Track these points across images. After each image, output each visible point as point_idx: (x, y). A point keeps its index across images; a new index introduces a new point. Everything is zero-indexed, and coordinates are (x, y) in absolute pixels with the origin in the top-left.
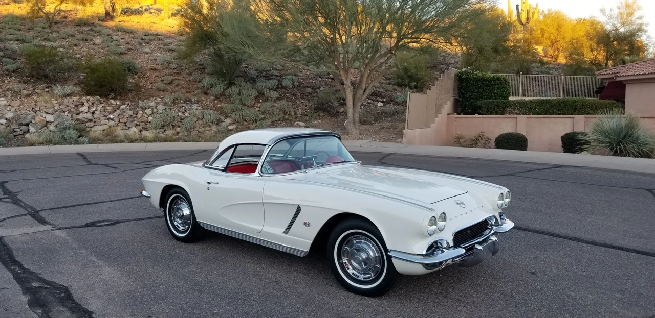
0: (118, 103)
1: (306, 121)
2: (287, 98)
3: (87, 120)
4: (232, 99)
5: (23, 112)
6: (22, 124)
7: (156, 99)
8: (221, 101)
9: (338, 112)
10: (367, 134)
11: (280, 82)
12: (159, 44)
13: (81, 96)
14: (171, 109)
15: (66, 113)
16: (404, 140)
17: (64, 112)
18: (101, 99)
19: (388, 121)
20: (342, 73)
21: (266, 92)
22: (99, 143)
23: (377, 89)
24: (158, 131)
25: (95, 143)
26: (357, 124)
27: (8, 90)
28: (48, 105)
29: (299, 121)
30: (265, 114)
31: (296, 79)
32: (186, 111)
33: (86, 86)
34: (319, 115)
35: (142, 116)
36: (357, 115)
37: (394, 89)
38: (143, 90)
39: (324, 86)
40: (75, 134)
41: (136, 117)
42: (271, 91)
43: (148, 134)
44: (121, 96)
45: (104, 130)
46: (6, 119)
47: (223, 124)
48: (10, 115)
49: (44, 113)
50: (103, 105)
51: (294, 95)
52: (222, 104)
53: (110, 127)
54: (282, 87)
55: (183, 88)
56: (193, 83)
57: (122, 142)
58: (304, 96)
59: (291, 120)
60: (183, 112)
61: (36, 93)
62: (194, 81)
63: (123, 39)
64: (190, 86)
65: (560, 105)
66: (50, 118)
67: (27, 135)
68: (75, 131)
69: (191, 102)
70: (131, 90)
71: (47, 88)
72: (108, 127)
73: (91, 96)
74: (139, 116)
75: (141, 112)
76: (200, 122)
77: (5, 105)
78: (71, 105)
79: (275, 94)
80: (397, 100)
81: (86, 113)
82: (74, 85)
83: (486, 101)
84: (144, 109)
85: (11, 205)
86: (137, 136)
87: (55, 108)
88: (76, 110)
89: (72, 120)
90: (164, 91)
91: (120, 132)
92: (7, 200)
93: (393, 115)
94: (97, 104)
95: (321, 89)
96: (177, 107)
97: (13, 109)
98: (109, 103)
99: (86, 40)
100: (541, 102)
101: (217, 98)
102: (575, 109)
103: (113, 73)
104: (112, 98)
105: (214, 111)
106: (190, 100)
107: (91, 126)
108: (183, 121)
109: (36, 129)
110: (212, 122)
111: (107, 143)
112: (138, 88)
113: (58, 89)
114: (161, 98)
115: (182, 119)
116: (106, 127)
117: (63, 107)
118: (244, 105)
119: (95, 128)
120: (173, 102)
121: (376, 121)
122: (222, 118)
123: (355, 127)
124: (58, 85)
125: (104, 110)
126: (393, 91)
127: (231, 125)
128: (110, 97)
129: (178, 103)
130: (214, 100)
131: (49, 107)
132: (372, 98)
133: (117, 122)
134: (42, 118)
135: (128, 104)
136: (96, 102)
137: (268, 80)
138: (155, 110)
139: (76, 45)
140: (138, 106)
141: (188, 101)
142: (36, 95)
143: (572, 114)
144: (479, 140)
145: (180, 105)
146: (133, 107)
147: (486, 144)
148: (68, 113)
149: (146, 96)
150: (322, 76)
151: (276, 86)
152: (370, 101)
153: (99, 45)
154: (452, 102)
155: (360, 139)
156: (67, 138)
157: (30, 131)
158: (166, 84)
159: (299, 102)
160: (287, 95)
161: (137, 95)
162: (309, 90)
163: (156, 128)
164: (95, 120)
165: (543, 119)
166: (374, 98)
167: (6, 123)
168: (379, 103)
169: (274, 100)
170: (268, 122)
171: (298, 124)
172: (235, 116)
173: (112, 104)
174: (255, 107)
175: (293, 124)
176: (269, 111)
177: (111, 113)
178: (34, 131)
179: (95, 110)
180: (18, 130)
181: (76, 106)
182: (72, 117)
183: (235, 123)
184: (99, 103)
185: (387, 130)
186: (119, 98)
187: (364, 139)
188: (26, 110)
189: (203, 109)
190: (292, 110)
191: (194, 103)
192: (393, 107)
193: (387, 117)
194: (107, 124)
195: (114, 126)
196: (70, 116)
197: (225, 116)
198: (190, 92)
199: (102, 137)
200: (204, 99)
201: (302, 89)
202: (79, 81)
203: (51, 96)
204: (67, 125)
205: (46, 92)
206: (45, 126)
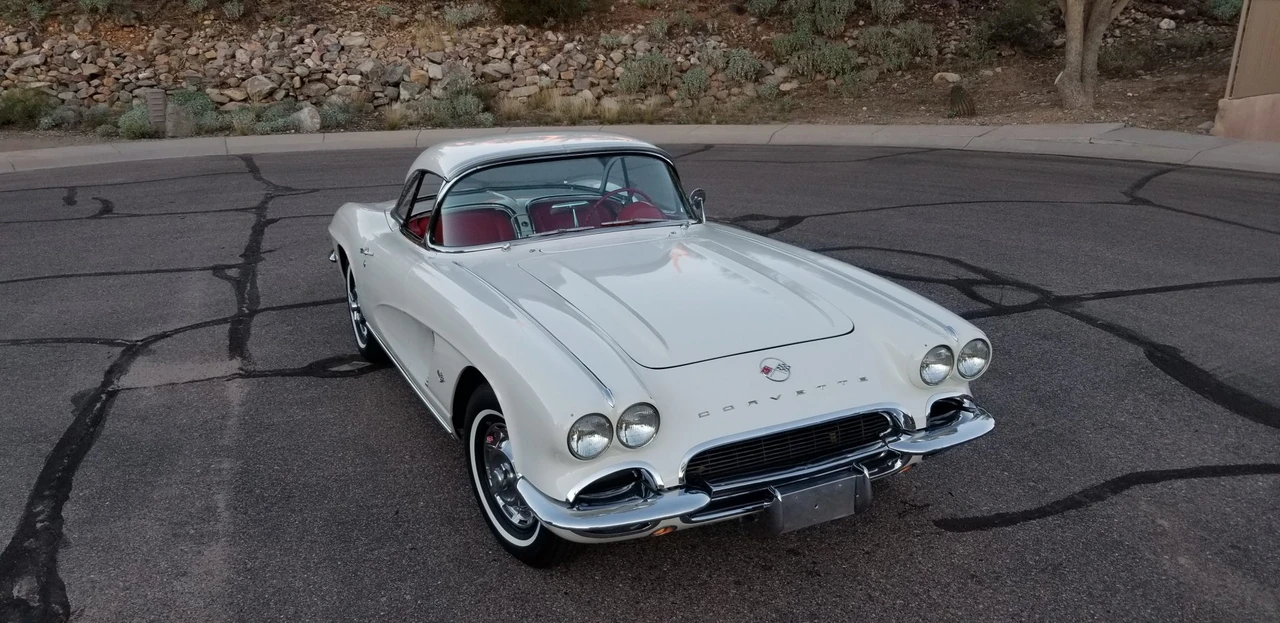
0: (561, 38)
1: (965, 69)
2: (926, 13)
3: (500, 76)
4: (794, 21)
5: (391, 59)
6: (386, 84)
7: (635, 28)
8: (770, 28)
9: (1050, 46)
10: (1116, 107)
13: (493, 24)
14: (661, 49)
15: (465, 61)
16: (1218, 126)
17: (462, 59)
18: (530, 30)
19: (1180, 70)
24: (632, 98)
25: (508, 126)
26: (1092, 81)
27: (368, 16)
28: (435, 45)
29: (947, 70)
30: (866, 54)
32: (692, 52)
33: (503, 3)
34: (1000, 54)
35: (604, 65)
36: (1092, 58)
38: (612, 8)
40: (470, 102)
41: (592, 67)
43: (610, 105)
44: (567, 23)
45: (529, 96)
46: (361, 74)
47: (770, 80)
48: (367, 66)
49: (426, 61)
50: (532, 43)
51: (944, 6)
52: (772, 34)
53: (542, 89)
57: (555, 122)
59: (927, 68)
60: (686, 56)
61: (416, 20)
66: (435, 71)
67: (396, 106)
68: (476, 99)
69: (706, 32)
70: (587, 10)
71: (436, 9)
72: (538, 90)
73: (512, 25)
74: (598, 65)
75: (602, 57)
76: (720, 76)
77: (361, 47)
78: (475, 45)
80: (1217, 12)
81: (501, 60)
82: (483, 3)
84: (609, 50)
85: (227, 287)
86: (588, 110)
87: (447, 51)
88: (483, 54)
89: (474, 75)
90: (653, 8)
91: (557, 100)
92: (233, 272)
93: (1200, 52)
96: (676, 43)
97: (374, 54)
98: (544, 38)
101: (762, 20)
104: (550, 29)
105: (754, 49)
106: (704, 28)
107: (508, 87)
108: (684, 76)
109: (411, 94)
110: (746, 76)
111: (529, 124)
112: (602, 4)
113: (452, 14)
114: (646, 25)
115: (682, 71)
116: (534, 90)
117: (460, 48)
118: (820, 33)
119: (515, 92)
120: (669, 33)
121: (1150, 67)
122: (769, 66)
123: (1084, 87)
124: (452, 3)
125: (534, 53)
127: (787, 81)
128: (546, 25)
129: (678, 34)
130: (756, 25)
131: (437, 48)
132: (1147, 6)
133: (555, 78)
134: (422, 72)
135: (580, 40)
136: (520, 38)
138: (630, 51)
140: (596, 43)
141: (699, 29)
142: (416, 24)
145: (682, 40)
146: (588, 47)
148: (468, 61)
149: (616, 21)
152: (1139, 16)
155: (1093, 120)
156: (459, 115)
157: (401, 97)
159: (952, 24)
160: (927, 6)
161: (598, 20)
163: (629, 91)
164: (516, 75)
166: (1151, 8)
167: (360, 82)
168: (1166, 20)
169: (894, 20)
170: (871, 74)
171: (942, 78)
172: (799, 61)
173: (549, 40)
174: (846, 39)
175: (932, 78)
176: (877, 46)
177: (545, 60)
178: (407, 97)
179: (517, 55)
180: (380, 95)
181: (484, 45)
182: (474, 70)
183: (796, 77)
184: (525, 39)
185: (1175, 94)
186: (563, 27)
187: (1105, 122)
188: (396, 55)
189: (729, 46)
190: (932, 43)
191: (711, 35)
192: (1204, 28)
193: (1181, 58)
194: (536, 84)
195: (548, 88)
196: (471, 68)
197: (775, 61)
198: (706, 9)
199: (523, 112)
200: (734, 25)
203: (441, 27)
204: (463, 86)
205: (433, 17)
206: (426, 87)
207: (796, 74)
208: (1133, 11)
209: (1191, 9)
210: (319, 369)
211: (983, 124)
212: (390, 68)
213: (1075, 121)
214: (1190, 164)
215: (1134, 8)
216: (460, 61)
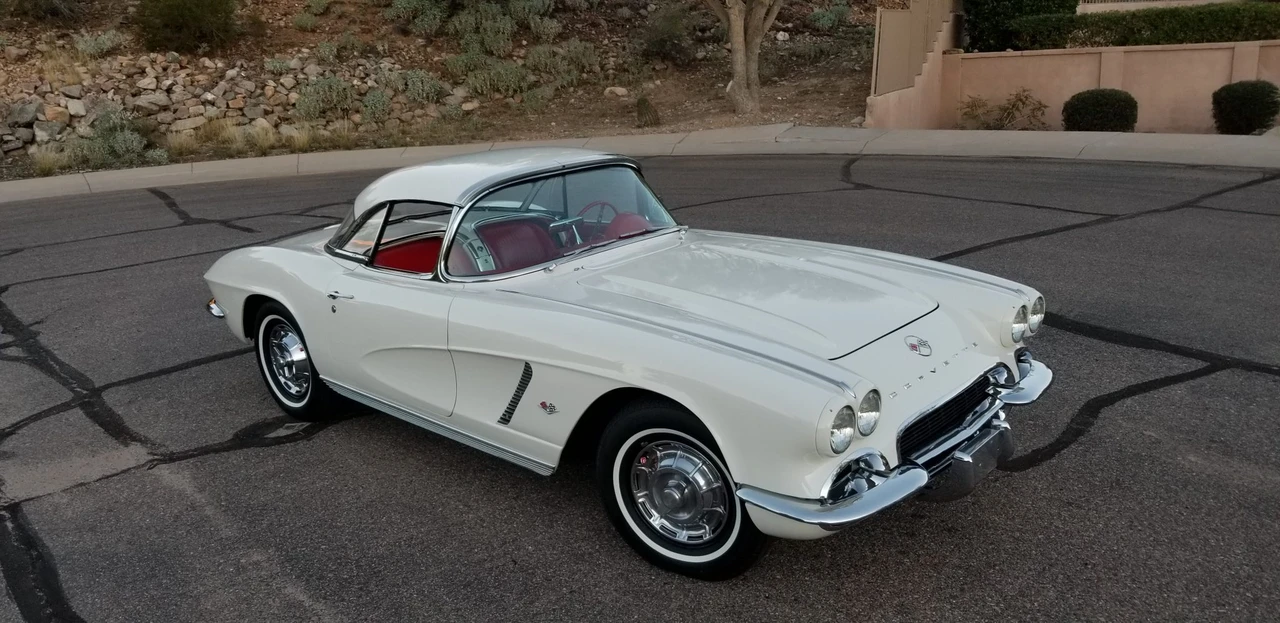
0: (220, 65)
1: (629, 83)
2: (579, 33)
3: (158, 108)
4: (462, 42)
5: (16, 97)
6: (16, 125)
7: (299, 51)
8: (439, 49)
9: (695, 59)
10: (776, 109)
13: (136, 53)
14: (334, 72)
15: (110, 94)
16: (869, 119)
17: (105, 92)
18: (182, 58)
19: (809, 76)
21: (534, 21)
22: (193, 160)
24: (313, 125)
25: (185, 161)
26: (754, 88)
28: (68, 78)
29: (613, 85)
30: (537, 72)
32: (367, 75)
33: (144, 29)
34: (654, 69)
35: (276, 91)
36: (754, 66)
38: (269, 31)
39: (655, 1)
40: (135, 141)
41: (263, 94)
42: (546, 19)
43: (294, 132)
44: (223, 48)
45: (195, 129)
47: (450, 100)
49: (62, 96)
50: (188, 71)
51: (594, 25)
52: (443, 54)
53: (210, 120)
54: (566, 9)
55: (353, 22)
56: (374, 10)
57: (240, 154)
58: (615, 26)
59: (595, 84)
60: (362, 79)
61: (39, 51)
62: (374, 5)
64: (369, 17)
65: (1201, 20)
66: (76, 107)
67: (33, 149)
68: (136, 135)
69: (377, 54)
70: (242, 35)
71: (59, 38)
72: (206, 121)
73: (158, 52)
74: (269, 91)
75: (272, 83)
76: (401, 98)
78: (118, 76)
79: (553, 26)
80: (818, 24)
81: (154, 90)
82: (118, 29)
83: (1030, 18)
84: (277, 75)
85: (26, 369)
86: (272, 138)
87: (85, 84)
88: (131, 86)
89: (125, 109)
90: (313, 31)
91: (232, 131)
92: (13, 351)
93: (817, 59)
94: (174, 71)
95: (649, 9)
96: (348, 66)
98: (201, 66)
100: (1157, 15)
101: (429, 41)
102: (1238, 29)
104: (205, 55)
105: (429, 70)
106: (373, 50)
107: (169, 119)
108: (365, 99)
109: (50, 135)
110: (428, 97)
111: (210, 158)
112: (257, 27)
113: (85, 41)
114: (311, 48)
115: (360, 94)
116: (200, 121)
117: (100, 80)
118: (491, 53)
119: (179, 125)
120: (338, 56)
121: (782, 74)
122: (447, 86)
123: (751, 94)
124: (83, 31)
125: (192, 82)
126: (805, 4)
127: (468, 101)
128: (200, 51)
129: (348, 57)
130: (425, 46)
131: (72, 81)
133: (224, 108)
134: (60, 109)
135: (242, 66)
136: (173, 66)
138: (301, 76)
140: (262, 68)
141: (369, 51)
142: (39, 55)
143: (1229, 40)
144: (1018, 109)
145: (354, 63)
146: (253, 72)
147: (1034, 117)
148: (115, 94)
149: (277, 45)
151: (552, 7)
154: (950, 23)
155: (766, 122)
156: (121, 152)
157: (38, 139)
158: (316, 15)
159: (606, 42)
160: (579, 26)
161: (257, 44)
162: (626, 12)
163: (309, 117)
164: (176, 106)
165: (1161, 55)
168: (782, 33)
169: (554, 39)
170: (548, 91)
171: (612, 92)
172: (475, 80)
173: (207, 68)
174: (515, 58)
175: (602, 93)
176: (546, 64)
177: (207, 89)
178: (46, 138)
179: (173, 85)
180: (10, 138)
181: (129, 76)
182: (124, 103)
183: (476, 97)
184: (178, 67)
185: (815, 95)
186: (220, 53)
187: (775, 123)
188: (22, 92)
189: (403, 68)
190: (595, 60)
191: (383, 57)
192: (811, 40)
193: (802, 65)
194: (202, 114)
195: (218, 118)
196: (120, 102)
197: (451, 81)
198: (370, 31)
199: (196, 146)
200: (402, 46)
201: (609, 11)
202: (127, 18)
203: (72, 58)
204: (116, 121)
205: (59, 47)
206: (68, 125)
207: (476, 93)
209: (798, 22)
210: (251, 437)
211: (673, 132)
212: (18, 106)
213: (752, 124)
214: (864, 153)
216: (104, 95)
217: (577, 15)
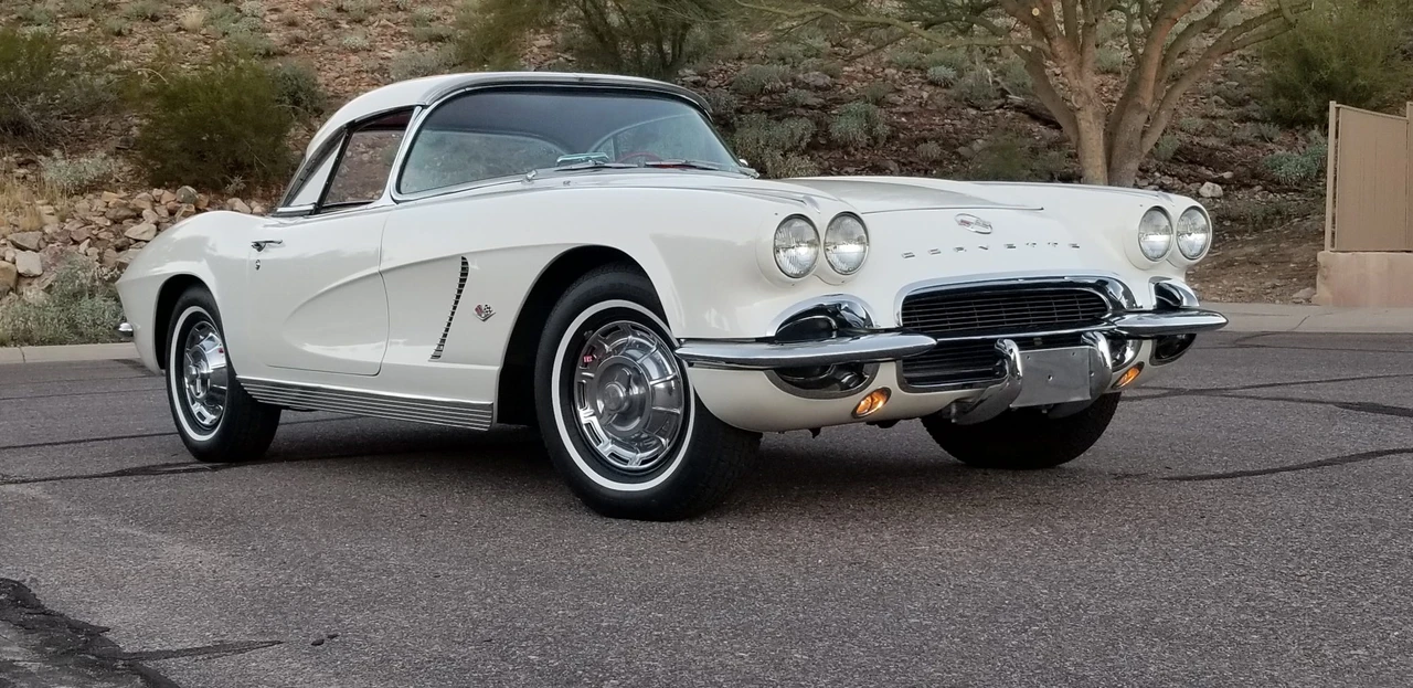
0: (258, 209)
11: (822, 127)
12: (397, 24)
13: (132, 189)
15: (83, 247)
16: (1323, 291)
17: (76, 243)
18: (202, 196)
19: (1246, 243)
20: (1060, 47)
21: (774, 160)
23: (1196, 140)
28: (23, 221)
31: (880, 113)
33: (150, 156)
37: (1262, 138)
39: (985, 136)
42: (790, 155)
44: (266, 186)
49: (10, 246)
54: (831, 145)
55: (477, 158)
58: (914, 170)
63: (276, 10)
66: (28, 262)
71: (20, 165)
73: (167, 188)
78: (100, 221)
79: (804, 166)
80: (1280, 174)
82: (110, 154)
87: (47, 230)
88: (116, 235)
89: (102, 268)
93: (1267, 222)
94: (186, 215)
95: (976, 146)
99: (154, 19)
103: (238, 105)
104: (237, 194)
113: (57, 168)
117: (72, 226)
124: (57, 156)
126: (1259, 143)
128: (230, 189)
131: (28, 225)
132: (1176, 169)
134: (4, 264)
136: (184, 208)
137: (779, 120)
139: (119, 34)
148: (90, 246)
150: (976, 103)
151: (807, 139)
152: (1167, 181)
153: (195, 31)
166: (1184, 170)
168: (1207, 184)
181: (116, 221)
182: (101, 261)
184: (193, 209)
185: (1244, 267)
186: (260, 192)
192: (1262, 197)
193: (1239, 232)
196: (96, 257)
201: (905, 149)
202: (127, 141)
203: (35, 193)
204: (84, 281)
205: (18, 178)
206: (12, 289)
208: (1157, 174)
209: (1241, 169)
214: (1296, 331)
215: (1158, 170)
216: (74, 247)
217: (848, 154)
